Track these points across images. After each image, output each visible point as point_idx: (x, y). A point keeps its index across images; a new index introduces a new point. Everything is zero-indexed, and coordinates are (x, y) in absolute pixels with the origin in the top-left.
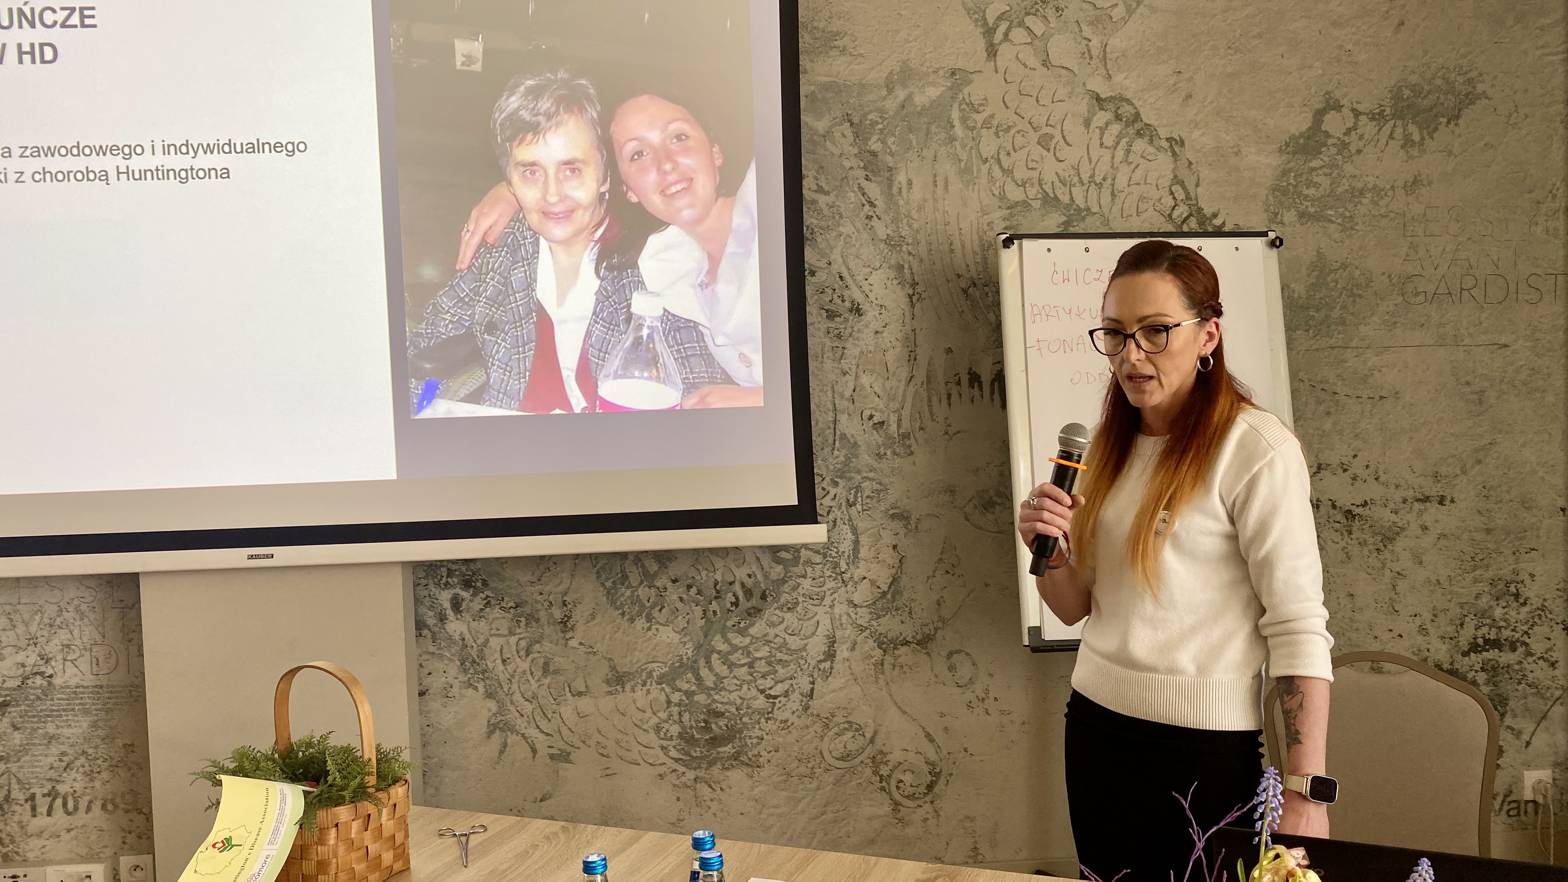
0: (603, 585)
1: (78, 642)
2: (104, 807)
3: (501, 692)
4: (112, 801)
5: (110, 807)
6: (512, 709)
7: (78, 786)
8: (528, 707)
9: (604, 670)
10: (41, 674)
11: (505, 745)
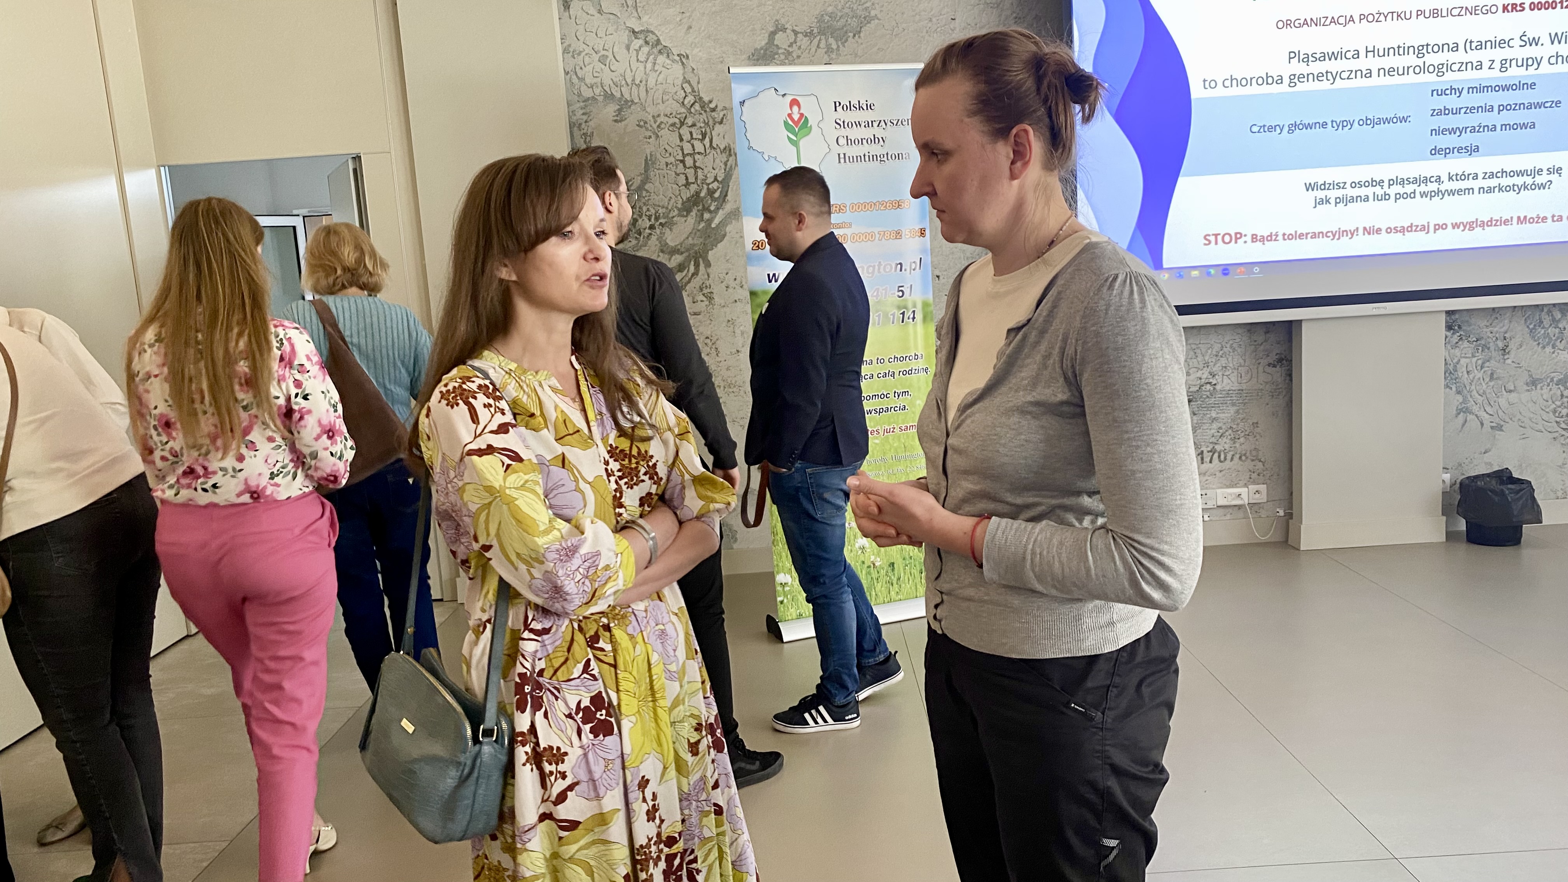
0: (1528, 327)
1: (1231, 365)
2: (1240, 458)
3: (1465, 392)
4: (1245, 455)
5: (1243, 458)
6: (1471, 400)
7: (1227, 446)
8: (1480, 399)
9: (1526, 377)
10: (1210, 383)
11: (1466, 421)
